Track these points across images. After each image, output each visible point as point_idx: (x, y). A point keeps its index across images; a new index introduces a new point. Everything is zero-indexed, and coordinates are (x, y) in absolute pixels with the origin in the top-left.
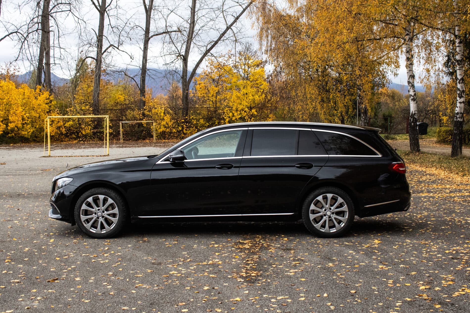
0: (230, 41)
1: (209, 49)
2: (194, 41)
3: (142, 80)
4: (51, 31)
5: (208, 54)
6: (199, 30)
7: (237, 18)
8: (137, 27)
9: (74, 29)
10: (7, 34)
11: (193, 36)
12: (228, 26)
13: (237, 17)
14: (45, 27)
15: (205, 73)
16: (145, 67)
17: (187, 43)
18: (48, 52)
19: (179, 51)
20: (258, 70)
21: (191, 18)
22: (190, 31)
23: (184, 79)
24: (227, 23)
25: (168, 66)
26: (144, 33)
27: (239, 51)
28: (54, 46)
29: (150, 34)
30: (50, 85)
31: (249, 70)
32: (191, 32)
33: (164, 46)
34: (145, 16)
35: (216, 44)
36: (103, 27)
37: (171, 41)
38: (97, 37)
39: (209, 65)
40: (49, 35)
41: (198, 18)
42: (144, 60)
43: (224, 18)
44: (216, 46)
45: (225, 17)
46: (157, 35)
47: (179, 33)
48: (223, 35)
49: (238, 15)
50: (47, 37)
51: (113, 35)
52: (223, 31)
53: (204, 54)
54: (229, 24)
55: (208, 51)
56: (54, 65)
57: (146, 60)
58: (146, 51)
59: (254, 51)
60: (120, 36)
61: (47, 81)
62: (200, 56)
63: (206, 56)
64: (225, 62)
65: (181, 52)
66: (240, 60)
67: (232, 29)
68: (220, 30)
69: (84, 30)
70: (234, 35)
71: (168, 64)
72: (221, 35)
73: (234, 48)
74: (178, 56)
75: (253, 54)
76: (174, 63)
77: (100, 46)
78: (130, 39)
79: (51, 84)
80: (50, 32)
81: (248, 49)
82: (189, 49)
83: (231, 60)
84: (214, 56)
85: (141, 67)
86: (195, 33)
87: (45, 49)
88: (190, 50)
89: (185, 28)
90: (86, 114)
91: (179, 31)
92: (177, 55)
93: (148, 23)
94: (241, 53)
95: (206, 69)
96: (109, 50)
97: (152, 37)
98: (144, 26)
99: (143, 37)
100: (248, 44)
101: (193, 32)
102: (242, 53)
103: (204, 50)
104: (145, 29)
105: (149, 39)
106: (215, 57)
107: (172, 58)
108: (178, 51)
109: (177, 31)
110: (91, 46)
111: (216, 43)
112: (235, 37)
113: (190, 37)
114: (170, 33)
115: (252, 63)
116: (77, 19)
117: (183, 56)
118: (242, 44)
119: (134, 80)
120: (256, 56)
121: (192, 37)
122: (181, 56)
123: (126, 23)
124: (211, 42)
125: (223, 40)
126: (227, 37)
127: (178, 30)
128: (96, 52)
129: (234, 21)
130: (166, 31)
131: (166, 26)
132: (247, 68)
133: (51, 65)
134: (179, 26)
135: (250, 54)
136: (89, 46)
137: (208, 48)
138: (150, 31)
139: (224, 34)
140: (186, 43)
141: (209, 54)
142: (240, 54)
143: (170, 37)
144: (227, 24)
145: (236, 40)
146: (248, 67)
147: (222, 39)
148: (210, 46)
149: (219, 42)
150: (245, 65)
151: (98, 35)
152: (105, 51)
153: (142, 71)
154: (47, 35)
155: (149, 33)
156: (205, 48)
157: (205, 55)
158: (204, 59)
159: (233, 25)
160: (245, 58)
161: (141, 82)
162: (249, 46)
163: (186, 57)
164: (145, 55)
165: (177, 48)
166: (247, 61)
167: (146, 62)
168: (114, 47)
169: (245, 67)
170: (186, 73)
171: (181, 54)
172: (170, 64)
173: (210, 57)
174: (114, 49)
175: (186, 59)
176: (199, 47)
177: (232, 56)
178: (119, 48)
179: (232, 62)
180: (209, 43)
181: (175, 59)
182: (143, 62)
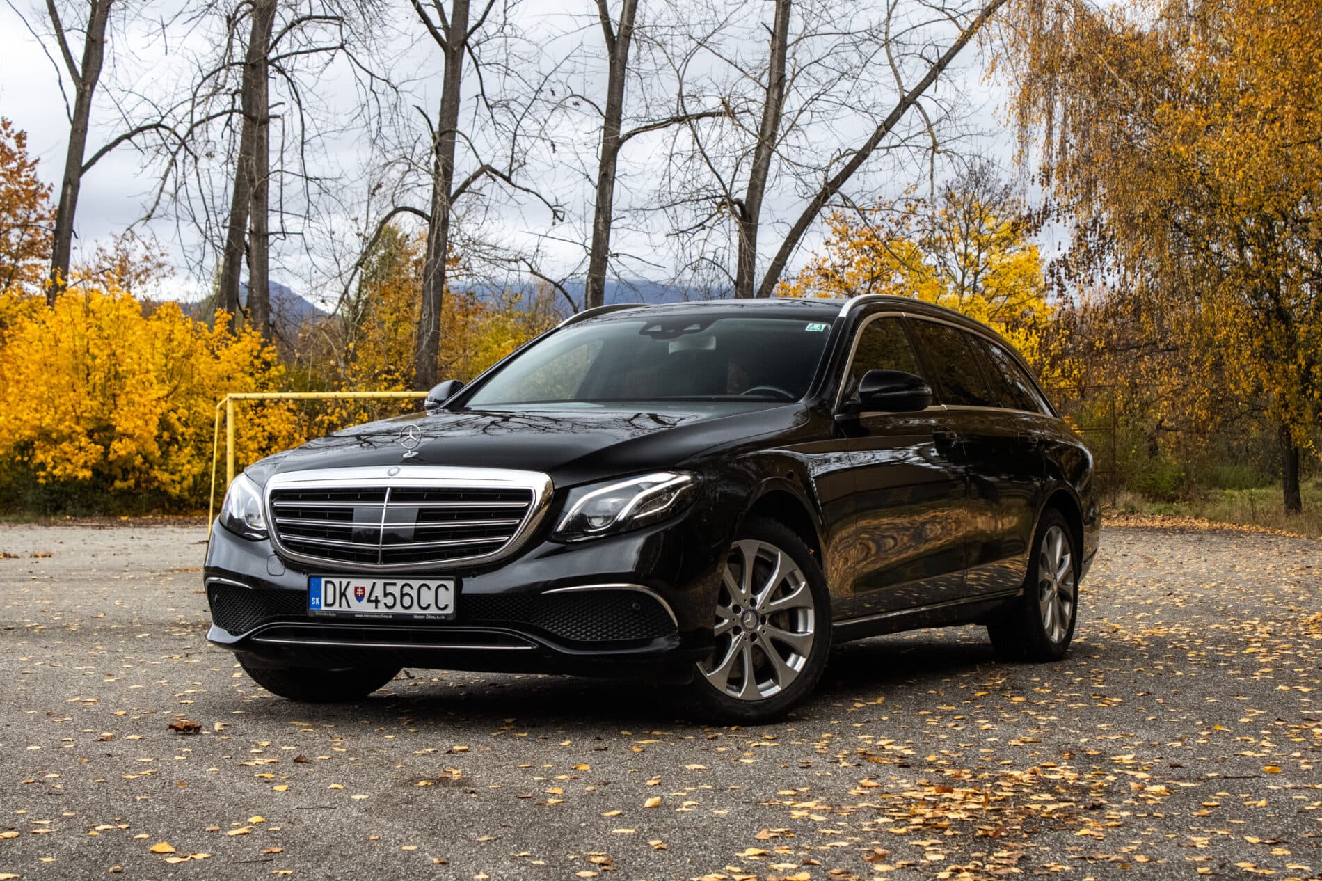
0: (913, 149)
1: (837, 178)
2: (781, 149)
3: (594, 291)
4: (275, 117)
5: (832, 198)
6: (801, 111)
7: (940, 66)
8: (576, 104)
9: (356, 113)
10: (124, 129)
11: (780, 132)
12: (906, 94)
13: (940, 61)
14: (254, 104)
15: (819, 269)
16: (602, 245)
17: (757, 156)
18: (262, 191)
19: (728, 187)
20: (1014, 255)
21: (771, 67)
22: (766, 112)
23: (743, 287)
24: (904, 82)
25: (686, 238)
26: (602, 122)
27: (944, 187)
28: (281, 171)
29: (623, 123)
30: (267, 309)
31: (983, 255)
32: (771, 118)
33: (673, 167)
34: (608, 64)
35: (860, 162)
36: (458, 101)
37: (697, 147)
38: (434, 138)
39: (834, 239)
40: (268, 132)
41: (797, 70)
42: (601, 220)
43: (892, 65)
44: (861, 168)
45: (896, 63)
46: (647, 128)
47: (727, 119)
48: (888, 129)
49: (941, 56)
50: (261, 138)
51: (490, 130)
52: (887, 114)
53: (818, 198)
54: (910, 87)
55: (832, 187)
56: (281, 236)
57: (608, 222)
58: (609, 188)
59: (1002, 184)
60: (515, 135)
61: (256, 293)
62: (804, 206)
63: (822, 206)
64: (894, 229)
65: (735, 189)
66: (949, 219)
67: (919, 105)
68: (875, 111)
69: (389, 116)
70: (930, 126)
71: (682, 232)
72: (879, 128)
73: (928, 177)
74: (722, 203)
75: (996, 198)
76: (707, 230)
77: (444, 171)
78: (553, 146)
79: (268, 305)
80: (272, 120)
81: (978, 177)
82: (764, 180)
83: (914, 220)
84: (854, 206)
85: (589, 244)
86: (784, 123)
87: (252, 181)
88: (767, 185)
89: (747, 100)
90: (391, 412)
91: (728, 111)
92: (719, 200)
93: (616, 86)
94: (952, 196)
95: (823, 252)
97: (629, 136)
98: (602, 100)
99: (598, 136)
100: (977, 159)
101: (777, 116)
102: (957, 195)
103: (816, 182)
104: (604, 109)
105: (620, 143)
106: (857, 209)
107: (699, 212)
108: (724, 188)
109: (720, 114)
110: (412, 167)
111: (862, 156)
112: (932, 135)
113: (768, 133)
114: (694, 122)
115: (992, 229)
116: (366, 78)
117: (739, 202)
118: (956, 158)
119: (562, 290)
120: (1007, 208)
121: (773, 135)
122: (733, 203)
123: (536, 88)
124: (842, 156)
125: (888, 148)
126: (904, 136)
127: (722, 108)
128: (431, 187)
129: (929, 76)
130: (681, 114)
131: (680, 96)
132: (973, 251)
133: (271, 238)
134: (728, 92)
135: (987, 197)
136: (407, 168)
137: (833, 174)
138: (623, 117)
139: (893, 124)
140: (751, 159)
141: (836, 198)
142: (949, 197)
143: (695, 135)
144: (901, 87)
145: (935, 145)
146: (980, 244)
147: (881, 144)
148: (840, 170)
149: (874, 154)
150: (965, 237)
151: (436, 128)
152: (461, 191)
153: (593, 261)
154: (261, 130)
155: (619, 121)
156: (820, 175)
157: (822, 199)
158: (818, 218)
159: (924, 93)
160: (968, 212)
161: (589, 300)
162: (982, 167)
163: (751, 208)
164: (603, 202)
165: (719, 177)
166: (977, 222)
167: (607, 228)
168: (494, 175)
169: (966, 246)
170: (752, 265)
171: (734, 197)
172: (692, 231)
173: (840, 209)
174: (494, 180)
175: (750, 217)
176: (799, 170)
177: (921, 204)
178: (513, 179)
179: (920, 227)
180: (835, 157)
181: (711, 216)
182: (596, 227)
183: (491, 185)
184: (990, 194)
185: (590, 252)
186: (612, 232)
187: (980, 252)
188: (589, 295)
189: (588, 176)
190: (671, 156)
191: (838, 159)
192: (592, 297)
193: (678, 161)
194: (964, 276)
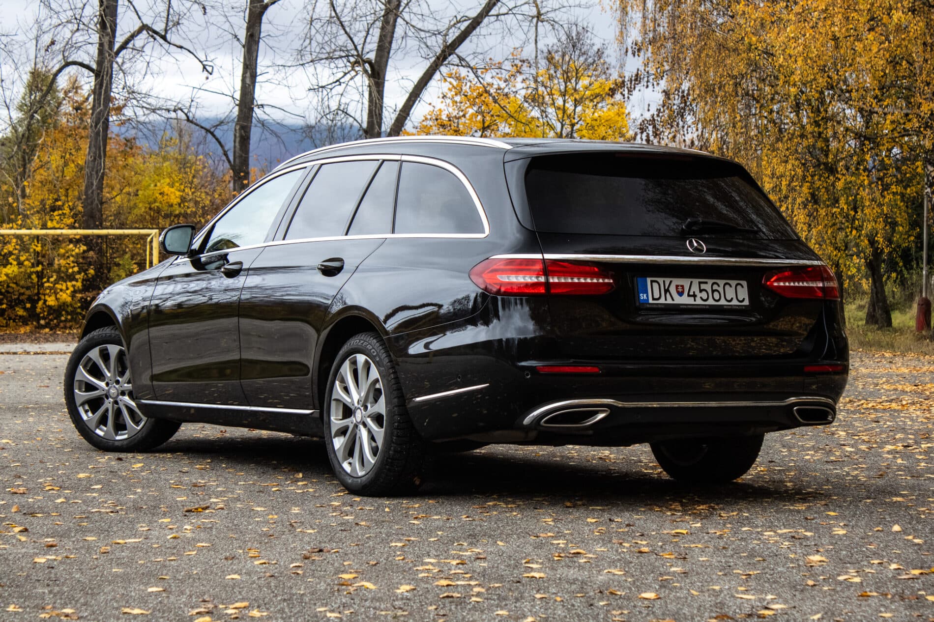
0: (520, 17)
1: (454, 41)
2: (406, 15)
3: (241, 137)
5: (450, 58)
15: (437, 119)
16: (249, 97)
17: (385, 23)
19: (359, 48)
20: (605, 110)
23: (372, 135)
25: (325, 93)
27: (545, 50)
31: (579, 109)
33: (313, 31)
35: (474, 28)
37: (333, 14)
42: (248, 75)
44: (474, 33)
53: (438, 58)
55: (450, 49)
57: (254, 76)
58: (255, 47)
59: (595, 48)
63: (442, 65)
64: (503, 85)
65: (366, 50)
66: (550, 77)
71: (322, 87)
73: (532, 40)
74: (356, 62)
75: (590, 60)
76: (343, 85)
78: (204, 8)
81: (575, 42)
82: (391, 43)
83: (520, 77)
84: (468, 66)
85: (238, 95)
92: (352, 59)
94: (552, 58)
95: (439, 105)
96: (139, 41)
97: (274, 2)
99: (245, 2)
100: (574, 27)
102: (557, 57)
103: (437, 44)
105: (264, 9)
106: (472, 69)
108: (357, 49)
110: (81, 26)
111: (476, 22)
112: (537, 6)
113: (395, 2)
115: (586, 87)
117: (370, 63)
118: (556, 26)
119: (214, 136)
120: (599, 68)
121: (399, 4)
122: (365, 62)
124: (458, 22)
125: (497, 16)
126: (511, 5)
128: (97, 46)
132: (570, 106)
135: (582, 59)
136: (76, 26)
137: (450, 39)
140: (380, 24)
141: (453, 59)
142: (550, 59)
143: (332, 3)
145: (539, 15)
146: (576, 100)
147: (493, 12)
148: (457, 34)
149: (486, 20)
150: (563, 94)
152: (124, 46)
153: (241, 111)
156: (440, 39)
157: (441, 60)
158: (437, 76)
160: (566, 72)
161: (237, 144)
162: (578, 33)
163: (379, 66)
164: (249, 59)
165: (351, 39)
166: (573, 81)
167: (254, 82)
168: (155, 35)
169: (564, 101)
170: (380, 116)
171: (365, 57)
172: (330, 87)
173: (456, 67)
174: (155, 39)
175: (379, 74)
176: (423, 34)
177: (526, 64)
178: (168, 36)
179: (524, 85)
180: (452, 23)
181: (345, 74)
182: (243, 80)
183: (151, 44)
184: (585, 56)
185: (237, 102)
186: (257, 85)
187: (576, 106)
188: (238, 140)
189: (236, 36)
190: (312, 21)
191: (455, 24)
192: (240, 142)
193: (317, 25)
194: (563, 126)
